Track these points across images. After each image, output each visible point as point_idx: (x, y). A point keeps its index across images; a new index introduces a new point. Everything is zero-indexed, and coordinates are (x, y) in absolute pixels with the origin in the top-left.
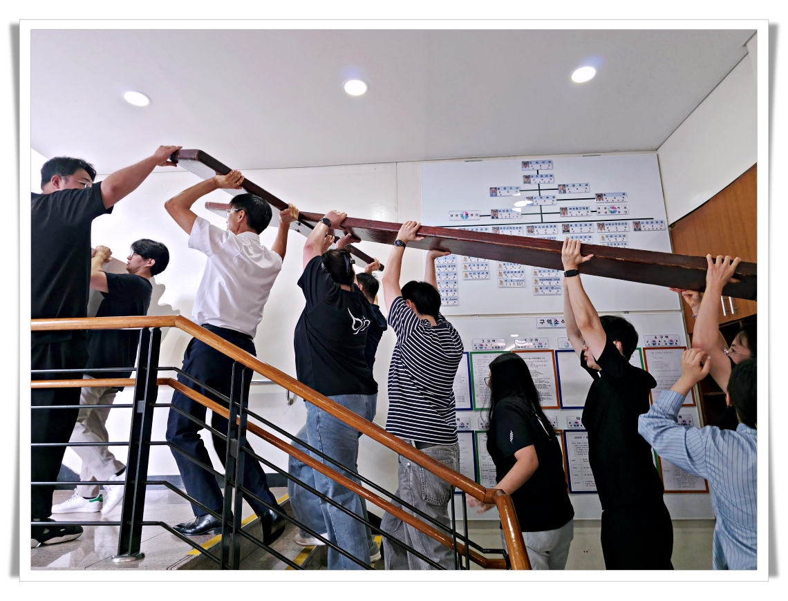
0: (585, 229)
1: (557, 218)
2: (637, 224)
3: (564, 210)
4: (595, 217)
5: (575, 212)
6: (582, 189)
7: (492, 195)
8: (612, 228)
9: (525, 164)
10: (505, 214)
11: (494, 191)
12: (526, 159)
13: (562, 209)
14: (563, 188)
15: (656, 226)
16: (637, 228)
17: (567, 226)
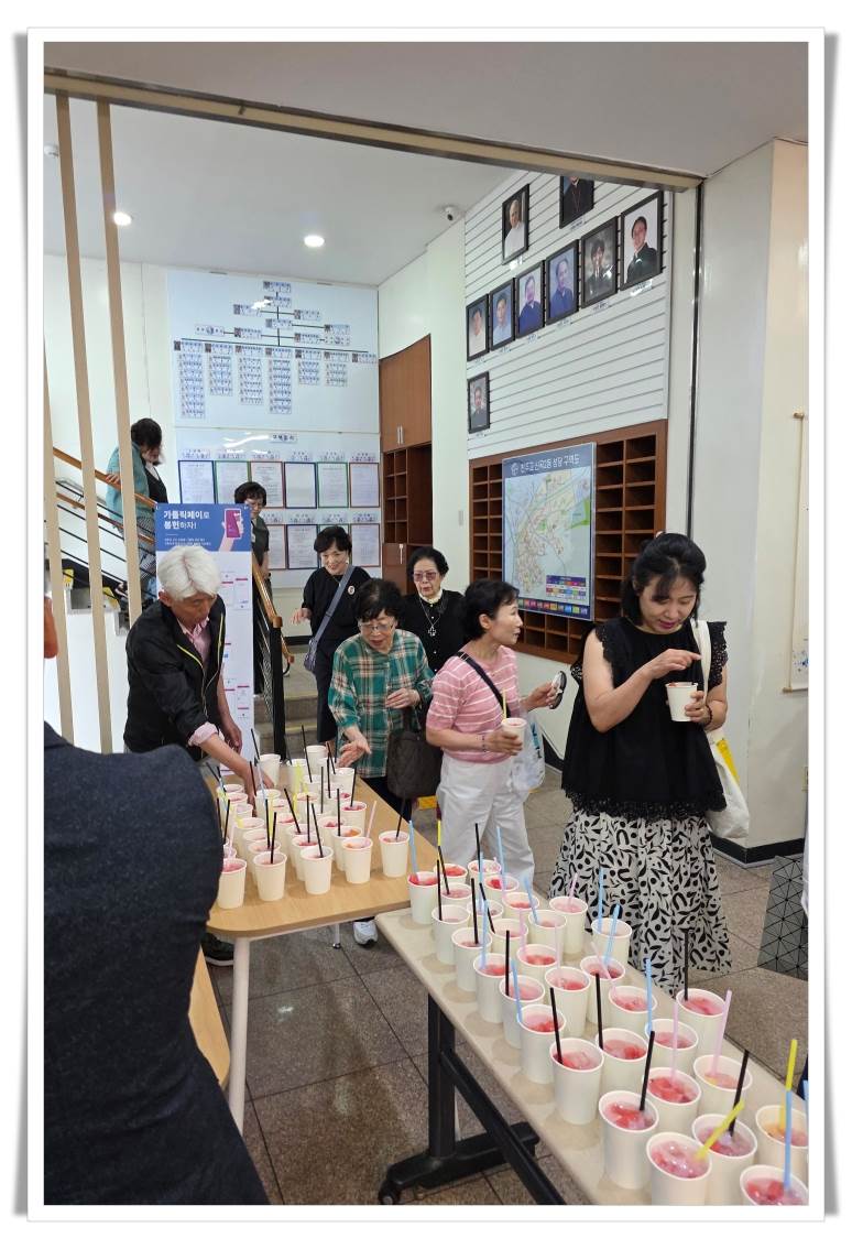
0: (314, 356)
1: (291, 342)
2: (355, 356)
3: (298, 337)
4: (322, 345)
5: (306, 339)
6: (314, 317)
7: (235, 313)
8: (336, 357)
9: (267, 284)
10: (247, 334)
11: (237, 309)
12: (268, 280)
13: (296, 334)
14: (298, 314)
15: (370, 359)
16: (355, 360)
17: (300, 352)
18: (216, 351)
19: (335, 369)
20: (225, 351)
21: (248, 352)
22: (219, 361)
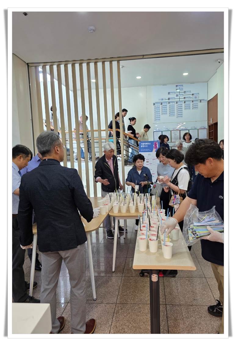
18: (163, 104)
19: (195, 105)
20: (166, 104)
21: (171, 103)
22: (164, 106)
